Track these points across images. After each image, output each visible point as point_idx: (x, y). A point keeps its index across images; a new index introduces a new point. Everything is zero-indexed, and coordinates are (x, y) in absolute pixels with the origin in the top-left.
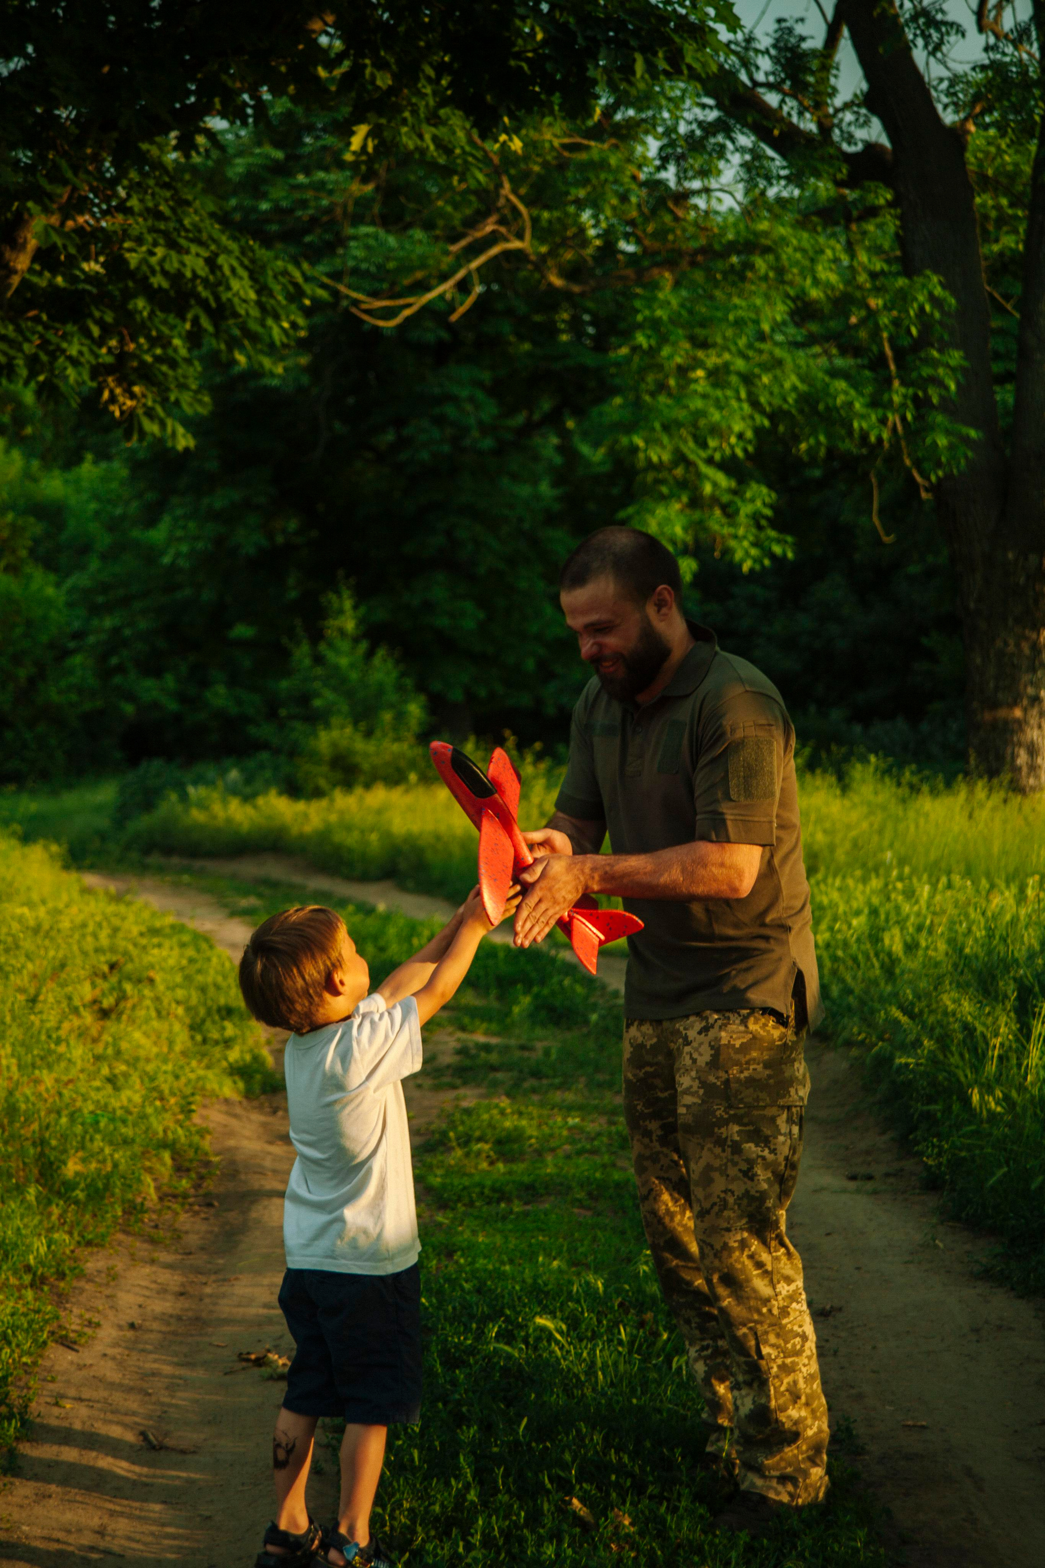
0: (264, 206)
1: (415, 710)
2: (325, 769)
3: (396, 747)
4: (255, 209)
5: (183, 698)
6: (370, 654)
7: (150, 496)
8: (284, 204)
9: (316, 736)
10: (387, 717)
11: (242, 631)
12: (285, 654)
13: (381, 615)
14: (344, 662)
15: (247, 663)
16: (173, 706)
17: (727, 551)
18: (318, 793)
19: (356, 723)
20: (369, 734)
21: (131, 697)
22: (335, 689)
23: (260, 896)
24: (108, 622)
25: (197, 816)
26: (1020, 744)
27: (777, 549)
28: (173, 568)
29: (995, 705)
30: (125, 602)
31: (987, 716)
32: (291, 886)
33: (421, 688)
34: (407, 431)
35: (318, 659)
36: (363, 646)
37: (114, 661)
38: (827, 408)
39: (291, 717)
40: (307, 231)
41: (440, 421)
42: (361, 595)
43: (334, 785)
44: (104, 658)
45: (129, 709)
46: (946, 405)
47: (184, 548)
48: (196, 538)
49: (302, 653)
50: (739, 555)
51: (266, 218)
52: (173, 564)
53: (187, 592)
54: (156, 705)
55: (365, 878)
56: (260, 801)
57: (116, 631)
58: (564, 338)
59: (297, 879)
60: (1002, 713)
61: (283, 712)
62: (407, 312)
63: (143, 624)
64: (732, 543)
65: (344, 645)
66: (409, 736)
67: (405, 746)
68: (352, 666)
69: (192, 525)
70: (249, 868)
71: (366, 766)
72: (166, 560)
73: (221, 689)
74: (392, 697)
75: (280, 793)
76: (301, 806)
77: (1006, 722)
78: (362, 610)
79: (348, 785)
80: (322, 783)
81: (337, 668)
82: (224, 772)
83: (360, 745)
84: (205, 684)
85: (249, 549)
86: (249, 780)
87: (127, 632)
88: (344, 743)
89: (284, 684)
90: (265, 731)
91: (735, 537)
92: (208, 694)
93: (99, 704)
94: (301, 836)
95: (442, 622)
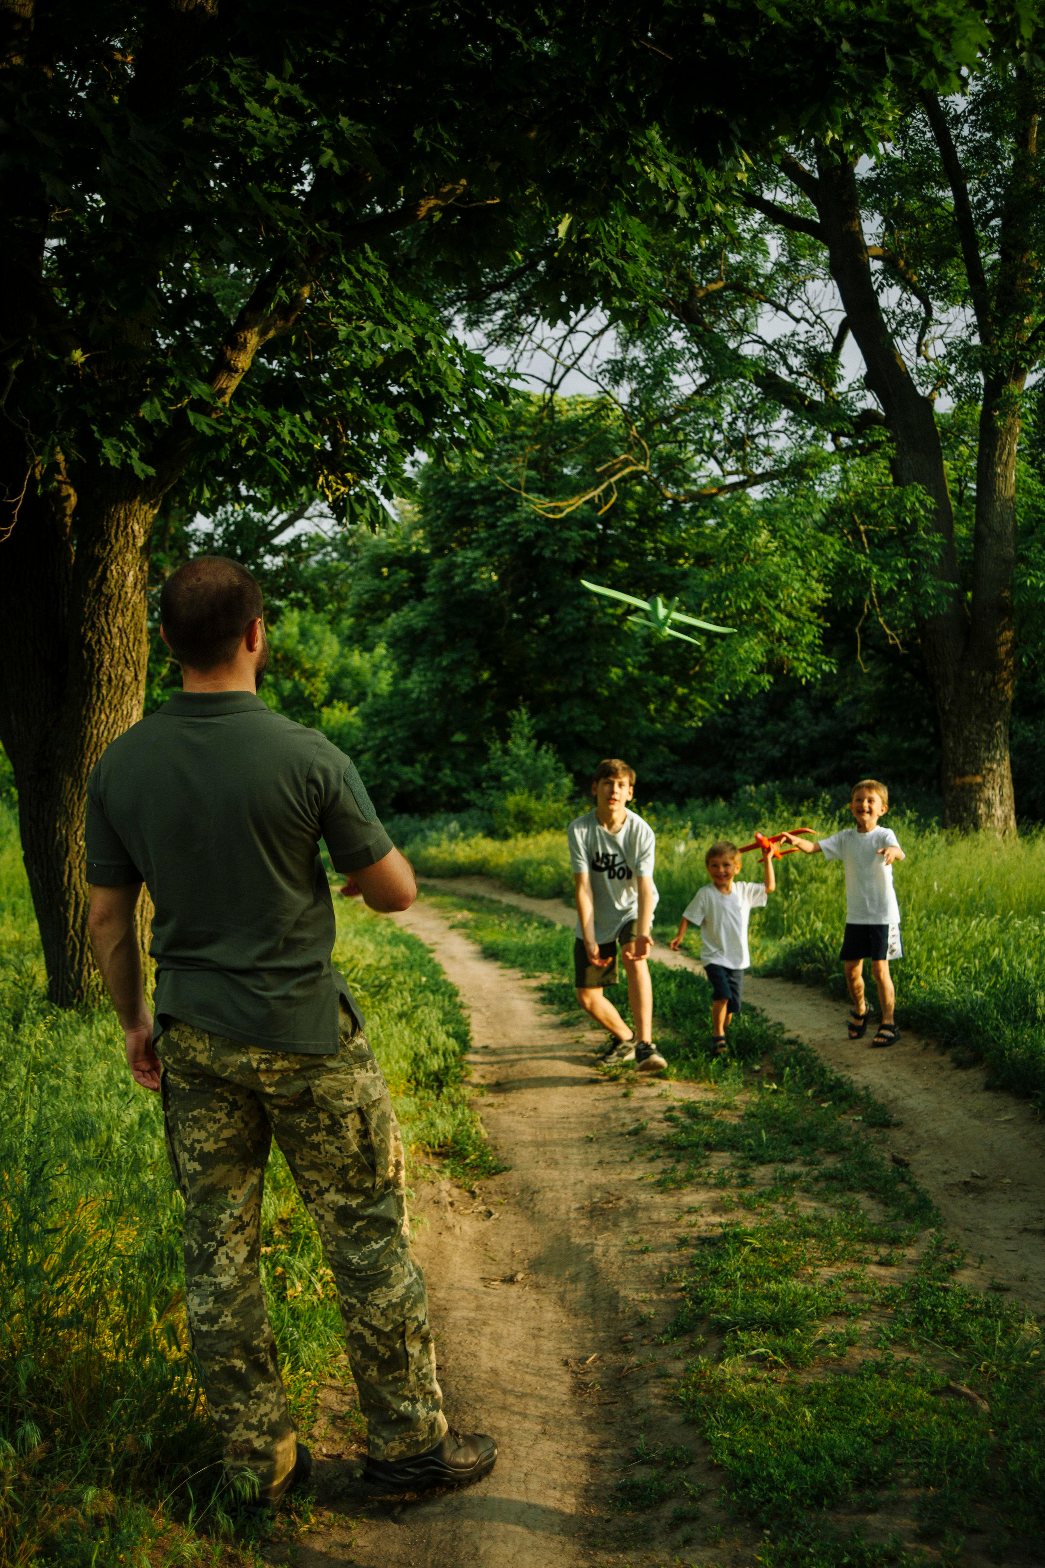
0: (472, 485)
1: (567, 782)
2: (512, 820)
3: (555, 806)
4: (467, 487)
5: (425, 777)
6: (538, 748)
7: (405, 657)
8: (484, 483)
9: (505, 798)
10: (551, 786)
11: (459, 737)
12: (485, 749)
13: (542, 725)
14: (523, 753)
15: (462, 756)
16: (420, 781)
17: (792, 669)
18: (506, 837)
19: (530, 791)
20: (538, 798)
21: (396, 777)
22: (517, 770)
23: (470, 910)
24: (380, 734)
25: (432, 851)
26: (980, 800)
27: (826, 668)
28: (418, 700)
29: (963, 774)
30: (390, 721)
31: (958, 781)
32: (492, 901)
33: (569, 769)
34: (558, 615)
35: (506, 752)
36: (534, 742)
37: (384, 756)
38: (854, 572)
39: (488, 788)
40: (499, 498)
41: (578, 608)
42: (533, 712)
43: (518, 831)
44: (378, 754)
45: (395, 783)
46: (932, 570)
47: (425, 688)
48: (432, 682)
49: (495, 748)
50: (800, 672)
51: (473, 491)
52: (418, 698)
53: (427, 714)
54: (411, 781)
55: (541, 896)
56: (473, 841)
57: (385, 738)
58: (650, 558)
59: (496, 897)
60: (968, 779)
61: (484, 785)
62: (569, 510)
63: (401, 734)
64: (796, 664)
65: (522, 743)
66: (563, 799)
67: (561, 805)
68: (527, 755)
69: (429, 674)
70: (463, 886)
71: (537, 819)
72: (414, 695)
73: (447, 771)
74: (552, 774)
75: (485, 836)
76: (497, 844)
77: (971, 785)
78: (533, 721)
79: (527, 832)
80: (509, 829)
81: (518, 756)
82: (448, 822)
83: (533, 804)
84: (439, 769)
85: (464, 689)
86: (463, 828)
87: (391, 739)
88: (523, 803)
89: (485, 767)
90: (472, 796)
91: (797, 659)
92: (440, 775)
93: (378, 781)
94: (497, 865)
95: (579, 728)
